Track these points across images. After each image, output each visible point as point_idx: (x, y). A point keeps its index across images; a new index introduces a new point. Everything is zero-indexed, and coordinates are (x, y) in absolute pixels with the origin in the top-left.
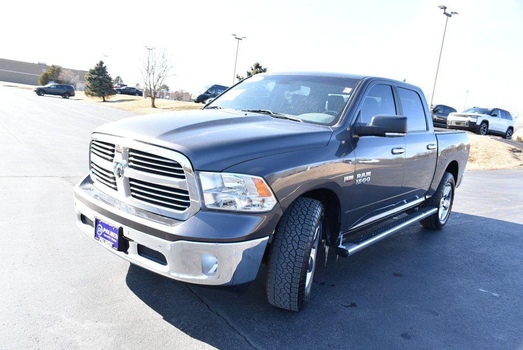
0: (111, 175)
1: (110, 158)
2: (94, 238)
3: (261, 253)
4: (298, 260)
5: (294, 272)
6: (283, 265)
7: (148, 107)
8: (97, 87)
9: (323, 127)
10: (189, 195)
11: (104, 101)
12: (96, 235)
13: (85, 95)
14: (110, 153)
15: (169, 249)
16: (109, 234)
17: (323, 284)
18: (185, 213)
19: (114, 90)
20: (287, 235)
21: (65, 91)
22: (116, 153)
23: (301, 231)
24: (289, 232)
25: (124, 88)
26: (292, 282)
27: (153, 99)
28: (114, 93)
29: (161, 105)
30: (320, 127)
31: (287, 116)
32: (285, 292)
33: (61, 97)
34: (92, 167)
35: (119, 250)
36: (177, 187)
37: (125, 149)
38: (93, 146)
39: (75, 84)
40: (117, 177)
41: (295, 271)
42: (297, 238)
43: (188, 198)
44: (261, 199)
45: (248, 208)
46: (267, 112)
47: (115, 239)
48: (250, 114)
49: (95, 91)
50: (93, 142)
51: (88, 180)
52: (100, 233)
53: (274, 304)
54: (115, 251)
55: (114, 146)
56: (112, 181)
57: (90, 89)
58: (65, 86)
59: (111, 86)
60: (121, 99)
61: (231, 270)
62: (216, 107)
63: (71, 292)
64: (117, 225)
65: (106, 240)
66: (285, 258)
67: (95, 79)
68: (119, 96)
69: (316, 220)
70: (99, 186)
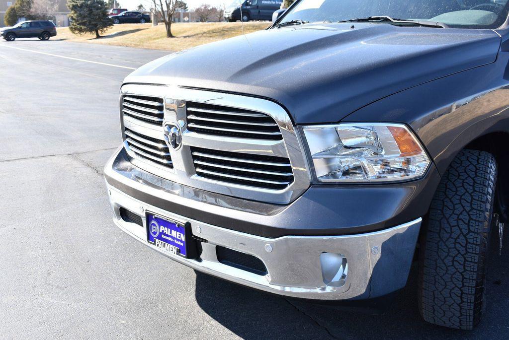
0: (160, 146)
1: (156, 119)
2: (147, 243)
3: (412, 245)
4: (471, 251)
5: (465, 270)
6: (446, 261)
7: (161, 37)
8: (85, 17)
9: (484, 32)
10: (291, 165)
11: (98, 37)
12: (150, 238)
13: (70, 33)
14: (156, 112)
15: (268, 249)
16: (169, 234)
17: (498, 283)
18: (287, 192)
19: (109, 19)
20: (448, 213)
21: (43, 30)
22: (165, 111)
23: (471, 204)
24: (452, 208)
25: (123, 13)
26: (464, 286)
27: (168, 25)
28: (110, 23)
29: (180, 33)
30: (478, 32)
31: (416, 21)
32: (452, 302)
33: (37, 39)
34: (128, 137)
35: (189, 256)
36: (270, 153)
37: (179, 103)
38: (125, 104)
39: (53, 18)
40: (171, 147)
41: (468, 269)
42: (465, 216)
43: (289, 170)
44: (403, 159)
45: (382, 175)
46: (382, 18)
47: (181, 241)
48: (359, 26)
49: (84, 24)
50: (126, 98)
51: (123, 156)
52: (155, 233)
53: (432, 322)
54: (182, 258)
55: (160, 100)
56: (163, 154)
57: (76, 21)
58: (42, 22)
59: (105, 14)
60: (121, 31)
61: (366, 274)
62: (296, 22)
63: (124, 322)
64: (182, 220)
65: (166, 244)
66: (449, 249)
67: (82, 6)
68: (117, 28)
69: (491, 184)
70: (140, 164)
